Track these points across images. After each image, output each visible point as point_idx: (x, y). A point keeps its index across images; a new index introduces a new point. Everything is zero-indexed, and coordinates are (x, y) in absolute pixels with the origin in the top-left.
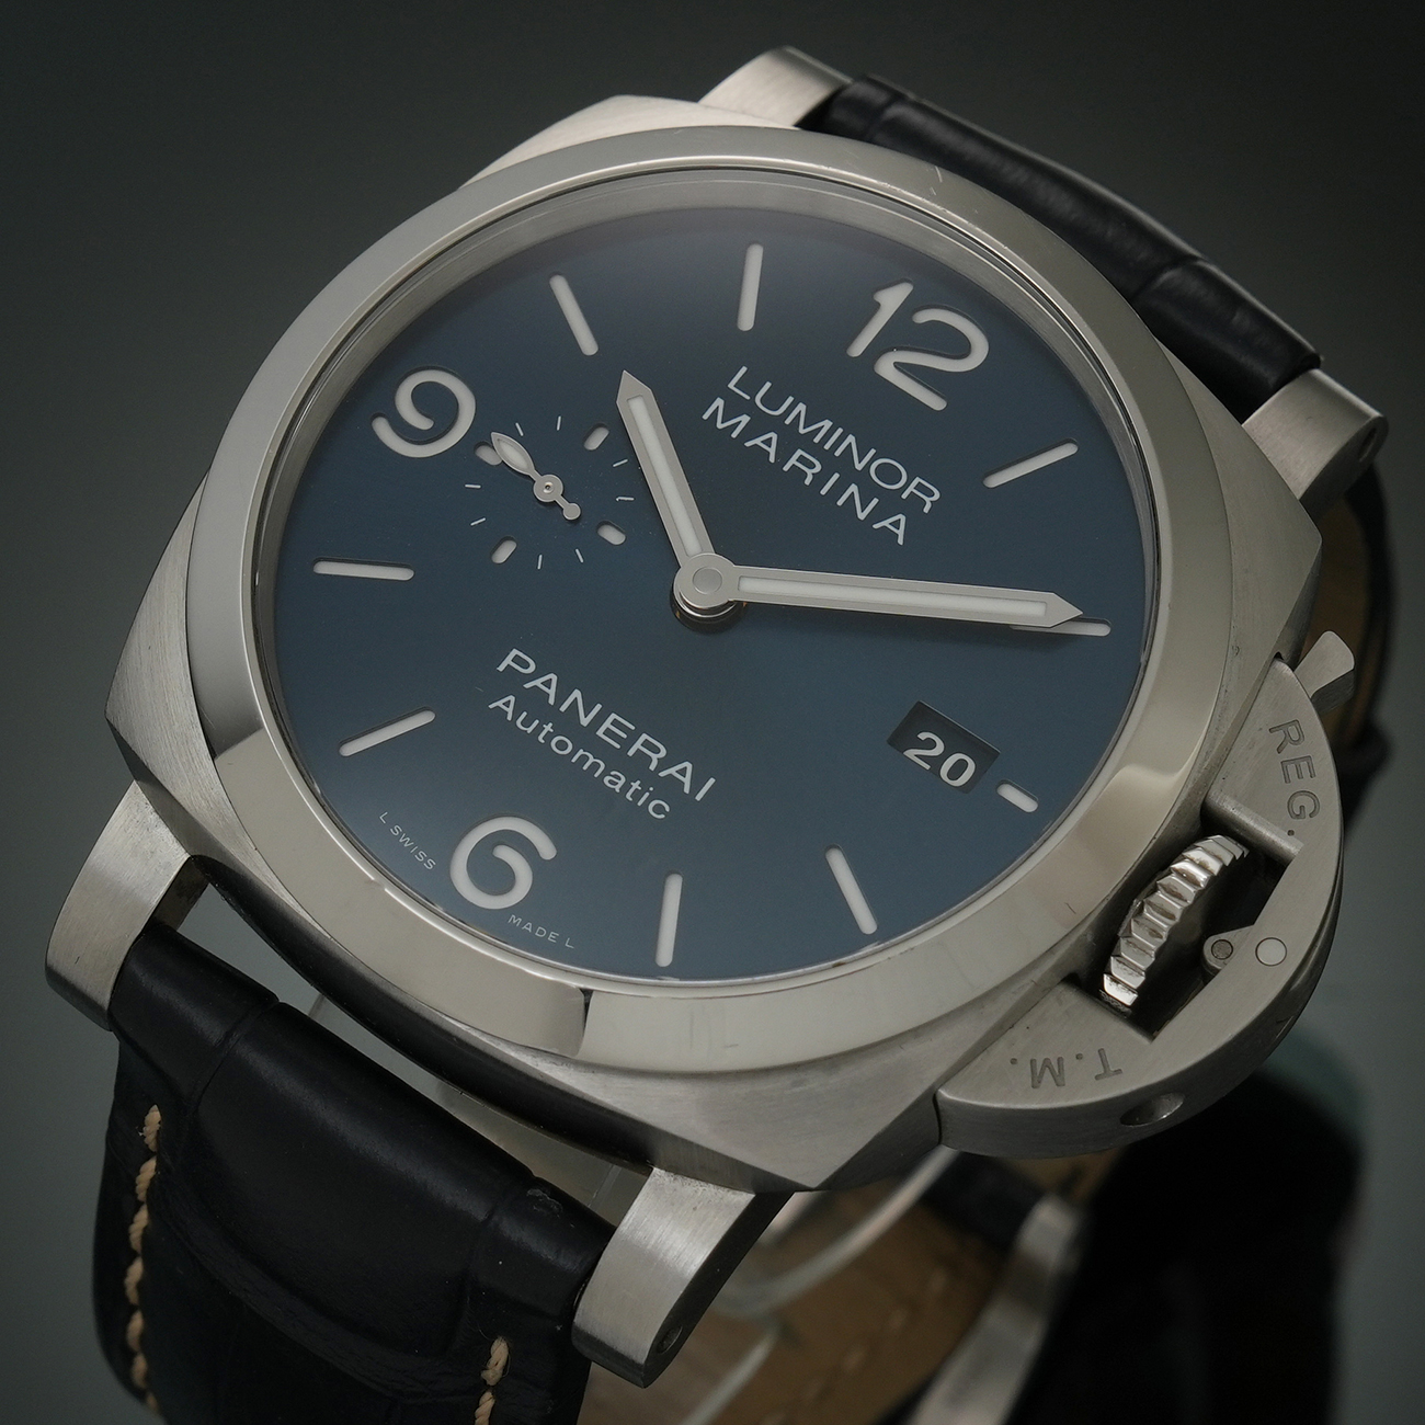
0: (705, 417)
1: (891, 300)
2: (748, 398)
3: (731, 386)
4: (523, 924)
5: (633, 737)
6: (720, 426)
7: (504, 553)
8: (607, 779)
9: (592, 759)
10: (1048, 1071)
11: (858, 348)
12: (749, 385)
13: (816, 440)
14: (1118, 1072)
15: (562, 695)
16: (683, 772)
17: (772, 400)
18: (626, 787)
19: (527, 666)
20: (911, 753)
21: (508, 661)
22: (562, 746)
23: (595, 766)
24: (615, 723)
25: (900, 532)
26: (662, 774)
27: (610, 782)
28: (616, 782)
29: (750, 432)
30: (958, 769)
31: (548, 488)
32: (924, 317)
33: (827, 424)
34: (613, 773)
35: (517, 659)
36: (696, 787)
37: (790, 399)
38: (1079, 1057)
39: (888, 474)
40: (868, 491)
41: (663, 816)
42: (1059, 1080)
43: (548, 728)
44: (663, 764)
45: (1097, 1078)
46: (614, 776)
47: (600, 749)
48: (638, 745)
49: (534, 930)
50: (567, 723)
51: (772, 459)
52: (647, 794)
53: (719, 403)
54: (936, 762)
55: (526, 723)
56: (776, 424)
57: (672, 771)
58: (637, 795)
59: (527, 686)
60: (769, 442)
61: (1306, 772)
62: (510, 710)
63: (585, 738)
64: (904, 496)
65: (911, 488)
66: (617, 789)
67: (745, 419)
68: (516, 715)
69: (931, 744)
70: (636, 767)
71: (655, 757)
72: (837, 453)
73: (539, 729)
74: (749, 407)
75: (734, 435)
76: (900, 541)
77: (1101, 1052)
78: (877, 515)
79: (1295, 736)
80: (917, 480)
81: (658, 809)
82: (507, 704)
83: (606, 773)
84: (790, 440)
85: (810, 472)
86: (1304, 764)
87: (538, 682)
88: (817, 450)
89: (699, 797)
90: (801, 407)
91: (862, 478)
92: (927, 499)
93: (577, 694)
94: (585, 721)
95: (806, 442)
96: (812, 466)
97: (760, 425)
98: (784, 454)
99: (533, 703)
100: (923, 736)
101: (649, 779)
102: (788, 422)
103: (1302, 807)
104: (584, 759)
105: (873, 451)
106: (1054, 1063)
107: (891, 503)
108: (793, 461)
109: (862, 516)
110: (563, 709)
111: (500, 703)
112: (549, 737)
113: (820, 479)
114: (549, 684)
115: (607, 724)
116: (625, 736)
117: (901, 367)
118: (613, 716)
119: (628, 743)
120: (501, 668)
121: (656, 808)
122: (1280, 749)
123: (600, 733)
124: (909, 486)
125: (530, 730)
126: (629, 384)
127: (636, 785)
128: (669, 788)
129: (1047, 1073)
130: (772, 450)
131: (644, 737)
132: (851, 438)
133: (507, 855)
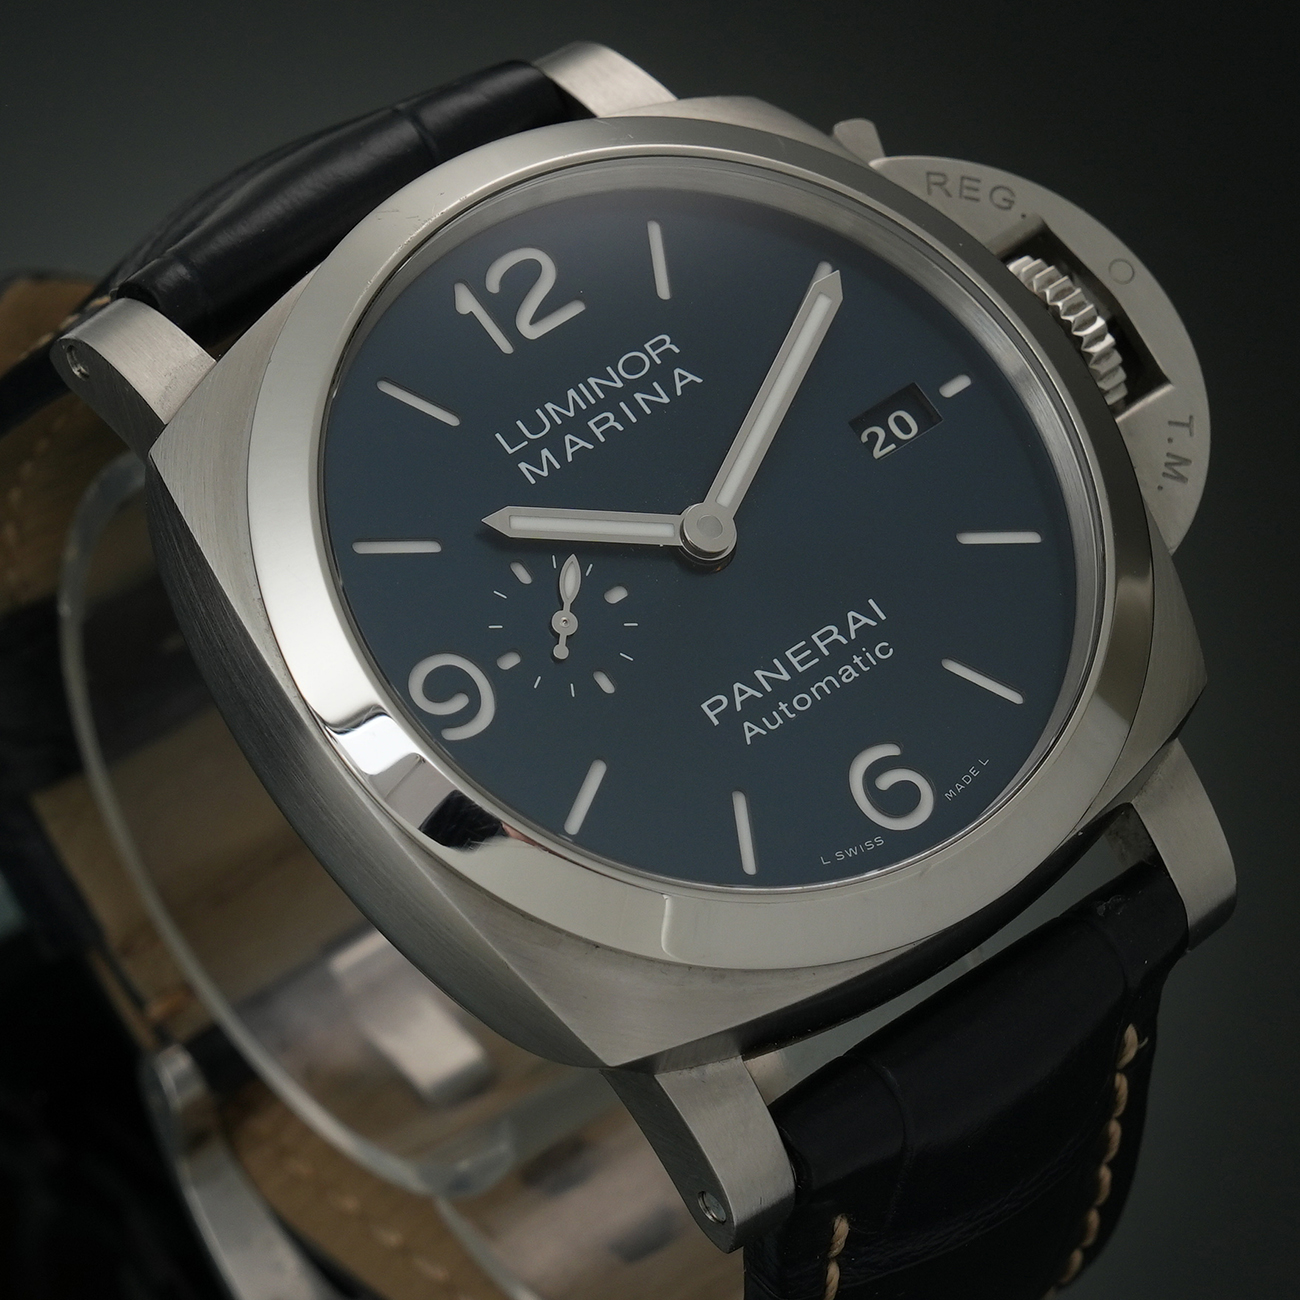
1: (466, 303)
2: (526, 443)
3: (510, 451)
4: (955, 790)
5: (812, 645)
6: (545, 473)
7: (606, 685)
8: (844, 679)
9: (823, 684)
10: (1176, 465)
11: (506, 347)
12: (514, 437)
13: (584, 407)
14: (1191, 417)
15: (756, 686)
16: (855, 620)
17: (536, 426)
18: (856, 667)
19: (720, 703)
20: (877, 453)
21: (711, 715)
22: (803, 702)
23: (829, 683)
24: (795, 654)
25: (691, 377)
26: (853, 636)
27: (847, 678)
28: (848, 674)
29: (560, 453)
30: (900, 422)
31: (565, 623)
32: (493, 284)
33: (571, 393)
34: (840, 673)
35: (712, 707)
36: (873, 615)
37: (539, 411)
38: (1170, 440)
40: (644, 385)
41: (891, 650)
42: (1186, 462)
43: (783, 706)
44: (844, 631)
45: (1191, 434)
46: (843, 673)
47: (814, 675)
48: (821, 645)
49: (963, 784)
50: (783, 691)
51: (591, 447)
52: (867, 654)
53: (523, 466)
54: (890, 438)
55: (773, 721)
56: (558, 431)
57: (852, 628)
58: (866, 662)
59: (739, 708)
60: (573, 444)
61: (975, 185)
62: (757, 730)
63: (801, 682)
64: (658, 362)
65: (653, 354)
66: (855, 674)
67: (545, 453)
68: (763, 726)
69: (874, 437)
70: (840, 655)
71: (835, 636)
72: (602, 396)
73: (782, 714)
74: (537, 445)
75: (558, 466)
76: (699, 380)
77: (1170, 423)
78: (670, 389)
79: (940, 179)
80: (647, 346)
81: (884, 651)
82: (750, 731)
83: (839, 679)
84: (577, 425)
85: (611, 423)
86: (966, 183)
87: (738, 699)
88: (593, 411)
89: (882, 616)
90: (549, 406)
91: (631, 387)
92: (667, 346)
93: (759, 674)
94: (786, 676)
95: (583, 416)
96: (607, 420)
97: (555, 442)
98: (590, 436)
99: (756, 710)
100: (864, 438)
101: (854, 647)
102: (559, 422)
103: (1005, 200)
104: (820, 690)
105: (609, 369)
106: (1171, 460)
107: (661, 373)
108: (598, 432)
109: (666, 400)
110: (769, 689)
111: (748, 735)
112: (791, 709)
113: (621, 417)
114: (741, 692)
115: (794, 661)
116: (809, 652)
117: (534, 320)
118: (788, 653)
119: (816, 652)
120: (716, 722)
121: (882, 652)
122: (949, 194)
123: (800, 669)
124: (650, 355)
125: (780, 721)
126: (495, 521)
127: (857, 660)
128: (867, 637)
129: (1176, 468)
130: (582, 443)
131: (814, 637)
132: (592, 381)
133: (886, 782)
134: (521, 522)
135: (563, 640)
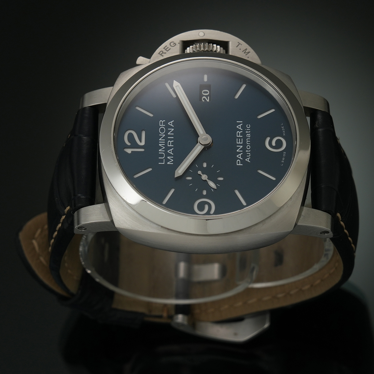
0: (173, 164)
1: (129, 151)
2: (164, 159)
3: (164, 163)
4: (284, 133)
5: (238, 138)
6: (173, 160)
7: (221, 179)
11: (142, 150)
12: (162, 161)
13: (164, 144)
14: (238, 42)
15: (240, 153)
16: (239, 127)
17: (162, 155)
19: (239, 161)
20: (208, 101)
21: (240, 164)
22: (249, 147)
23: (248, 140)
24: (238, 142)
25: (172, 122)
26: (242, 130)
28: (248, 135)
29: (170, 155)
30: (205, 92)
31: (204, 177)
32: (129, 144)
33: (160, 145)
35: (238, 163)
36: (240, 123)
37: (159, 153)
39: (162, 130)
40: (167, 131)
41: (249, 125)
42: (246, 49)
43: (247, 151)
44: (240, 130)
45: (242, 45)
47: (245, 141)
48: (240, 136)
49: (284, 131)
50: (244, 149)
51: (173, 149)
52: (247, 129)
53: (168, 163)
54: (207, 96)
56: (166, 152)
57: (240, 128)
58: (248, 131)
59: (242, 159)
60: (170, 151)
62: (248, 159)
63: (244, 144)
64: (164, 125)
65: (162, 125)
66: (249, 134)
67: (168, 157)
68: (248, 157)
69: (204, 99)
70: (244, 134)
71: (240, 133)
72: (164, 140)
73: (248, 152)
74: (166, 158)
75: (173, 157)
76: (173, 121)
77: (237, 47)
78: (171, 127)
79: (161, 52)
80: (160, 125)
82: (247, 160)
83: (248, 138)
84: (167, 148)
85: (171, 142)
86: (166, 48)
87: (240, 158)
88: (166, 143)
89: (242, 122)
90: (160, 150)
91: (166, 134)
92: (162, 122)
93: (238, 151)
94: (242, 147)
95: (166, 146)
96: (169, 142)
97: (168, 155)
98: (171, 148)
99: (244, 156)
100: (204, 101)
101: (244, 131)
102: (164, 151)
103: (173, 44)
104: (248, 142)
105: (160, 135)
106: (244, 52)
107: (167, 127)
108: (171, 146)
109: (173, 129)
110: (242, 151)
111: (248, 161)
112: (248, 150)
113: (171, 140)
114: (239, 156)
115: (239, 143)
117: (141, 141)
118: (237, 143)
119: (241, 138)
120: (242, 165)
121: (248, 127)
122: (166, 53)
123: (242, 143)
124: (162, 126)
125: (249, 154)
126: (176, 176)
127: (247, 132)
128: (244, 127)
129: (246, 52)
130: (171, 150)
131: (237, 136)
132: (160, 140)
133: (274, 144)
134: (180, 171)
135: (207, 180)
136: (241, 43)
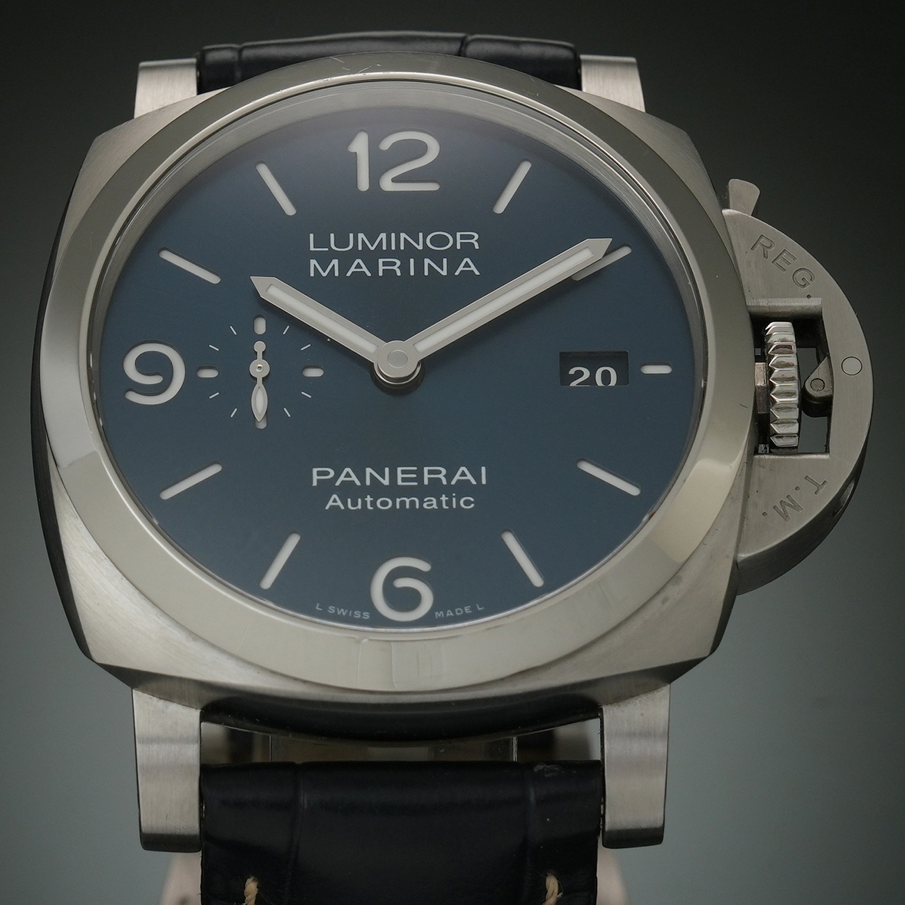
0: (312, 275)
1: (360, 146)
2: (327, 249)
3: (312, 249)
4: (445, 614)
5: (420, 474)
6: (324, 274)
8: (425, 505)
9: (407, 501)
11: (363, 186)
12: (322, 241)
13: (384, 248)
14: (824, 482)
15: (362, 477)
16: (464, 474)
17: (342, 242)
18: (439, 503)
19: (327, 473)
20: (574, 385)
21: (315, 477)
22: (385, 504)
23: (413, 503)
24: (403, 472)
25: (473, 268)
26: (453, 482)
27: (428, 505)
28: (431, 503)
29: (344, 267)
30: (606, 376)
31: (259, 368)
32: (386, 144)
33: (383, 236)
34: (425, 500)
35: (319, 473)
36: (478, 478)
37: (351, 236)
38: (797, 488)
39: (440, 241)
40: (436, 257)
41: (473, 505)
43: (369, 499)
44: (449, 477)
45: (816, 493)
46: (428, 501)
47: (407, 492)
48: (426, 476)
49: (454, 612)
50: (377, 490)
51: (369, 274)
52: (454, 499)
53: (313, 262)
54: (592, 379)
55: (354, 504)
56: (354, 254)
57: (457, 477)
58: (449, 503)
59: (338, 484)
60: (358, 266)
61: (790, 260)
62: (339, 503)
63: (394, 491)
64: (459, 247)
65: (459, 241)
66: (435, 506)
67: (335, 262)
68: (345, 504)
69: (580, 374)
70: (435, 488)
71: (441, 476)
72: (402, 248)
73: (364, 503)
74: (333, 254)
75: (337, 274)
76: (477, 273)
77: (807, 478)
78: (452, 267)
79: (767, 244)
80: (458, 234)
81: (467, 503)
82: (334, 501)
83: (421, 503)
84: (370, 258)
85: (395, 268)
86: (784, 255)
87: (342, 478)
88: (389, 253)
89: (484, 482)
90: (361, 236)
91: (427, 252)
92: (473, 241)
93: (369, 471)
94: (386, 482)
95: (379, 253)
96: (394, 264)
97: (346, 260)
98: (373, 267)
99: (347, 491)
100: (572, 371)
101: (448, 490)
102: (360, 248)
103: (803, 279)
104: (403, 503)
105: (421, 234)
106: (787, 500)
107: (455, 257)
108: (381, 268)
109: (444, 273)
110: (368, 483)
111: (331, 503)
112: (373, 503)
113: (405, 268)
114: (348, 475)
115: (400, 476)
116: (415, 476)
117: (395, 180)
118: (399, 469)
119: (420, 477)
120: (315, 483)
121: (465, 503)
122: (765, 256)
123: (400, 483)
124: (457, 240)
125: (359, 506)
126: (259, 282)
127: (444, 498)
128: (463, 488)
129: (787, 508)
130: (365, 269)
131: (426, 469)
132: (403, 235)
133: (402, 583)
134: (277, 292)
136: (821, 491)
